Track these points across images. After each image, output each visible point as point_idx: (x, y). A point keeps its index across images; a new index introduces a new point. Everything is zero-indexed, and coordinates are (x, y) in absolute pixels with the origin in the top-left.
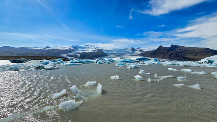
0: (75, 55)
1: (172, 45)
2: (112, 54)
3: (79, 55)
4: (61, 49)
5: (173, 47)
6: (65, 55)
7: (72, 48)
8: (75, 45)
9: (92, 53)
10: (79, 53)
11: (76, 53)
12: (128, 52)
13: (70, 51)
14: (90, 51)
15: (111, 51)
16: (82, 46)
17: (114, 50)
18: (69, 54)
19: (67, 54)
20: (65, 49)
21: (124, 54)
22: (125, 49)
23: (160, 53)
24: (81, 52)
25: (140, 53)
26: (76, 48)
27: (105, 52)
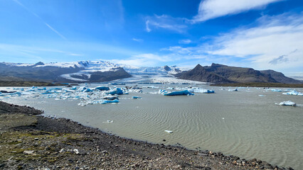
0: (83, 75)
1: (213, 64)
2: (138, 74)
3: (89, 76)
4: (62, 66)
5: (215, 66)
6: (67, 76)
7: (79, 66)
8: (84, 61)
9: (109, 72)
10: (89, 73)
11: (86, 73)
12: (160, 72)
13: (76, 69)
14: (107, 69)
15: (137, 70)
16: (95, 62)
17: (142, 68)
18: (75, 74)
19: (72, 74)
20: (68, 66)
21: (155, 74)
22: (156, 68)
23: (198, 73)
24: (94, 71)
25: (175, 73)
26: (86, 64)
27: (129, 72)
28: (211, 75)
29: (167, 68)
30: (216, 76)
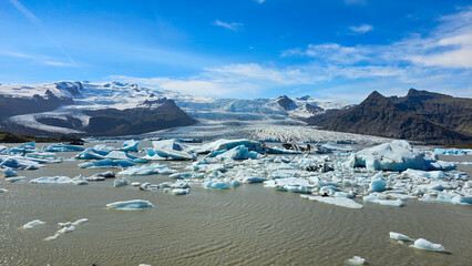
0: (70, 118)
1: (412, 91)
2: (213, 117)
3: (86, 120)
4: (14, 94)
6: (28, 119)
7: (58, 93)
8: (71, 81)
9: (137, 111)
10: (86, 112)
11: (76, 111)
12: (268, 111)
13: (51, 102)
14: (132, 104)
15: (208, 106)
16: (101, 84)
17: (220, 103)
18: (47, 114)
19: (39, 115)
20: (30, 94)
21: (253, 118)
22: (258, 102)
23: (373, 116)
24: (96, 107)
25: (308, 115)
26: (77, 90)
27: (188, 110)
28: (410, 121)
29: (286, 103)
30: (425, 124)
